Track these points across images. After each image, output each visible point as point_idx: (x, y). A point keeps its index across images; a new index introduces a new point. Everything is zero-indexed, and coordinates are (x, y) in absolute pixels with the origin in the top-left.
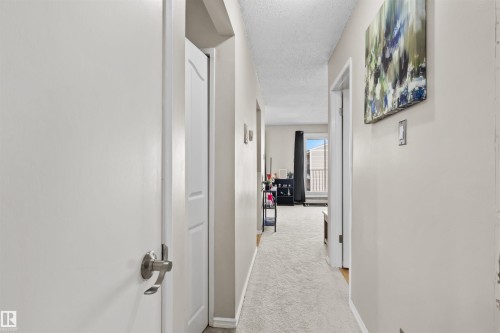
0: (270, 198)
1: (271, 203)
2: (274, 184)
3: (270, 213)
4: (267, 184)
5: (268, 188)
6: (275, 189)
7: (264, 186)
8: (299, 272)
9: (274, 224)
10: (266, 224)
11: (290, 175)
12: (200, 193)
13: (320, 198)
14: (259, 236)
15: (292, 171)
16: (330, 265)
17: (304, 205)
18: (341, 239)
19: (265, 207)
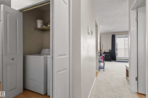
0: (102, 58)
1: (102, 60)
2: (103, 54)
3: (102, 64)
4: (100, 53)
5: (101, 55)
6: (104, 55)
7: (99, 54)
8: (115, 92)
9: (103, 68)
10: (100, 68)
11: (110, 50)
12: (65, 55)
13: (122, 59)
14: (97, 73)
15: (111, 49)
16: (130, 90)
17: (116, 61)
18: (137, 79)
19: (100, 62)
